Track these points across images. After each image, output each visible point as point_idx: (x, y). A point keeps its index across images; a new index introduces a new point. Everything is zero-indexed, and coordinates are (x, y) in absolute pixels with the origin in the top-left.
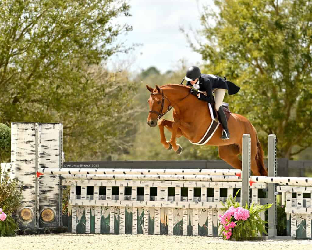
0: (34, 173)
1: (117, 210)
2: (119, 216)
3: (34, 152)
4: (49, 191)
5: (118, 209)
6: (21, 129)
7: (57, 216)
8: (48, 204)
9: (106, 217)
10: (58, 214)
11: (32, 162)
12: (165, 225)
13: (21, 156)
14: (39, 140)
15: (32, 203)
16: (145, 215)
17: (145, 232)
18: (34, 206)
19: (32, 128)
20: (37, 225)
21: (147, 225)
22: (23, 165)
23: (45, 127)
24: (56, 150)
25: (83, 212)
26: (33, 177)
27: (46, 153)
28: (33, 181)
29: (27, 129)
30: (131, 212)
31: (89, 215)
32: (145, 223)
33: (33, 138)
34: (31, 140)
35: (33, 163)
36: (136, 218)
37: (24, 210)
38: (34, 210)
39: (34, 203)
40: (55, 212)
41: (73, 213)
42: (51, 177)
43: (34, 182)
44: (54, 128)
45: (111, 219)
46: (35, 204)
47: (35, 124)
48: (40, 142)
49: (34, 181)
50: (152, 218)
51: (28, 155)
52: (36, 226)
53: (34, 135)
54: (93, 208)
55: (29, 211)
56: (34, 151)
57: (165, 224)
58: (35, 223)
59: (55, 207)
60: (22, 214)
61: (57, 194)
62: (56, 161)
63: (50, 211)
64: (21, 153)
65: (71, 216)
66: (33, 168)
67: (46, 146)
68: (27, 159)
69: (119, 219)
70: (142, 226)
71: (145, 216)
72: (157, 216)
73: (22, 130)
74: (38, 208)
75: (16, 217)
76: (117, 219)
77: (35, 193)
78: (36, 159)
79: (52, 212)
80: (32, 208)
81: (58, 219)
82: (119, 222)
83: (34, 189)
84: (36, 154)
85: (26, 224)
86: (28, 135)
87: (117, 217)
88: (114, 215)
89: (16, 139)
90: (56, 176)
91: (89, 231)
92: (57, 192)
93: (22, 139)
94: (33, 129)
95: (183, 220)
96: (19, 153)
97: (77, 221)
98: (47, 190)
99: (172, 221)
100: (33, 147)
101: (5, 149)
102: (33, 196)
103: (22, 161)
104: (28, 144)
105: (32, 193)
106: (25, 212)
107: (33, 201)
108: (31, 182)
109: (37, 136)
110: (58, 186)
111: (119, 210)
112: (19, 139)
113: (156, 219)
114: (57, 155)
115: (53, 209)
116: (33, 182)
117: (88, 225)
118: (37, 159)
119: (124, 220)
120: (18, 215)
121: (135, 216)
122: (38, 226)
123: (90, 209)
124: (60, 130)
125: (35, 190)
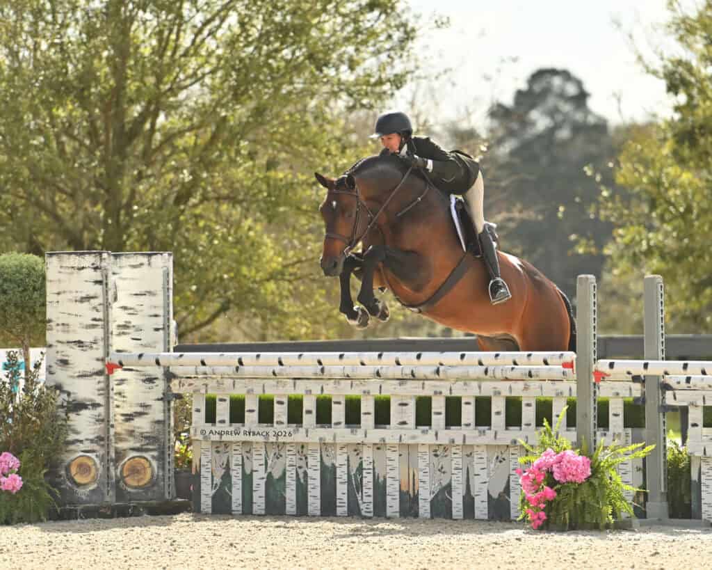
0: (99, 373)
1: (301, 459)
2: (305, 474)
3: (100, 323)
4: (140, 414)
5: (304, 458)
6: (69, 268)
7: (161, 474)
8: (138, 445)
9: (276, 475)
10: (163, 469)
11: (94, 346)
12: (412, 496)
13: (68, 332)
14: (111, 294)
15: (96, 442)
16: (364, 471)
17: (366, 512)
18: (101, 452)
19: (93, 264)
20: (111, 497)
21: (369, 496)
22: (74, 354)
23: (128, 264)
24: (156, 316)
25: (225, 463)
26: (99, 382)
27: (133, 324)
28: (99, 390)
29: (83, 268)
30: (333, 464)
31: (240, 471)
32: (364, 490)
33: (98, 289)
34: (92, 294)
35: (97, 349)
36: (345, 477)
37: (78, 461)
38: (102, 460)
39: (102, 443)
40: (155, 464)
41: (204, 466)
42: (144, 381)
43: (99, 395)
44: (149, 264)
45: (288, 480)
46: (103, 446)
47: (101, 256)
48: (116, 299)
49: (101, 392)
50: (381, 479)
51: (85, 330)
52: (108, 499)
53: (100, 282)
54: (249, 455)
55: (90, 463)
56: (99, 320)
57: (411, 492)
58: (106, 492)
59: (155, 454)
60: (73, 470)
61: (158, 422)
62: (155, 342)
63: (143, 461)
64: (68, 325)
65: (198, 475)
66: (98, 360)
67: (131, 309)
68: (83, 340)
69: (306, 481)
70: (359, 498)
71: (364, 474)
72: (391, 474)
73: (70, 270)
74: (113, 455)
75: (60, 476)
76: (302, 481)
77: (103, 420)
78: (106, 339)
79: (147, 465)
80: (97, 456)
81: (164, 480)
82: (307, 488)
83: (101, 410)
84: (104, 328)
85: (82, 493)
86: (84, 282)
87: (301, 476)
88: (294, 472)
89: (56, 291)
90: (156, 378)
91: (240, 508)
92: (160, 417)
93: (71, 292)
94: (96, 269)
95: (453, 482)
96: (63, 324)
97: (213, 485)
98: (136, 413)
99: (427, 486)
100: (97, 311)
101: (37, 314)
102: (98, 426)
103: (72, 345)
104: (86, 304)
105: (97, 421)
106: (80, 466)
107: (100, 439)
108: (94, 394)
109: (107, 284)
110: (161, 403)
111: (306, 458)
112: (64, 292)
113: (389, 482)
114: (157, 330)
115: (149, 458)
116: (97, 392)
117: (236, 495)
118: (108, 337)
119: (318, 483)
120: (63, 472)
121: (342, 474)
122: (114, 499)
123: (240, 457)
124: (165, 269)
125: (103, 414)
